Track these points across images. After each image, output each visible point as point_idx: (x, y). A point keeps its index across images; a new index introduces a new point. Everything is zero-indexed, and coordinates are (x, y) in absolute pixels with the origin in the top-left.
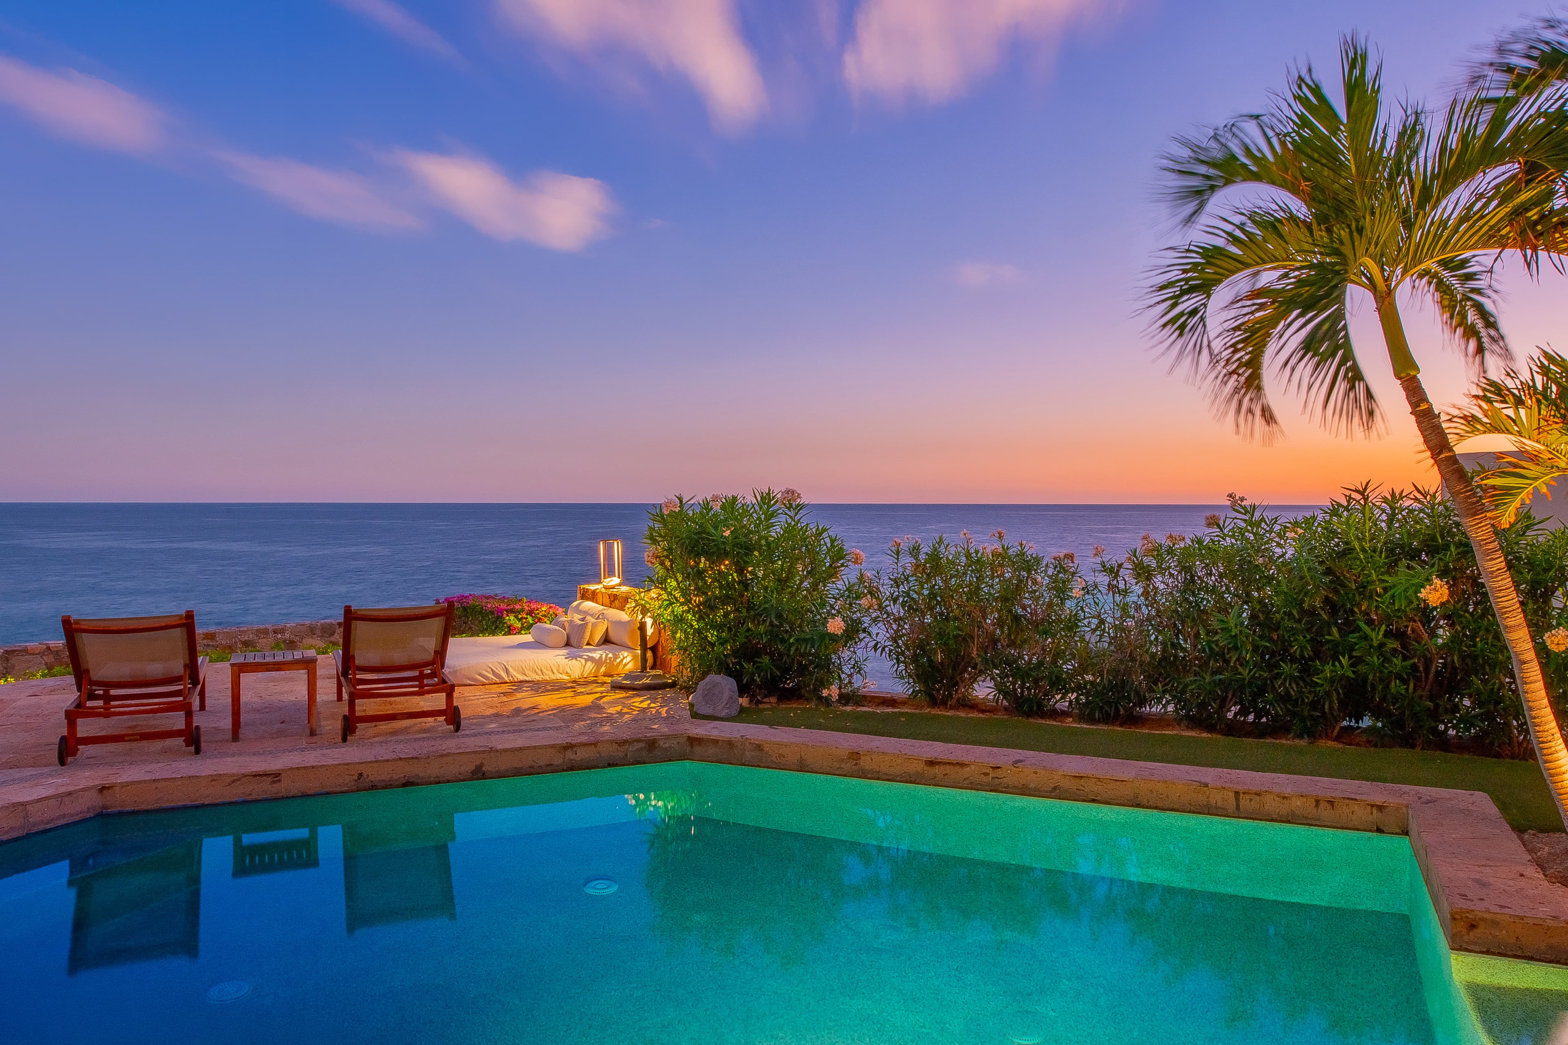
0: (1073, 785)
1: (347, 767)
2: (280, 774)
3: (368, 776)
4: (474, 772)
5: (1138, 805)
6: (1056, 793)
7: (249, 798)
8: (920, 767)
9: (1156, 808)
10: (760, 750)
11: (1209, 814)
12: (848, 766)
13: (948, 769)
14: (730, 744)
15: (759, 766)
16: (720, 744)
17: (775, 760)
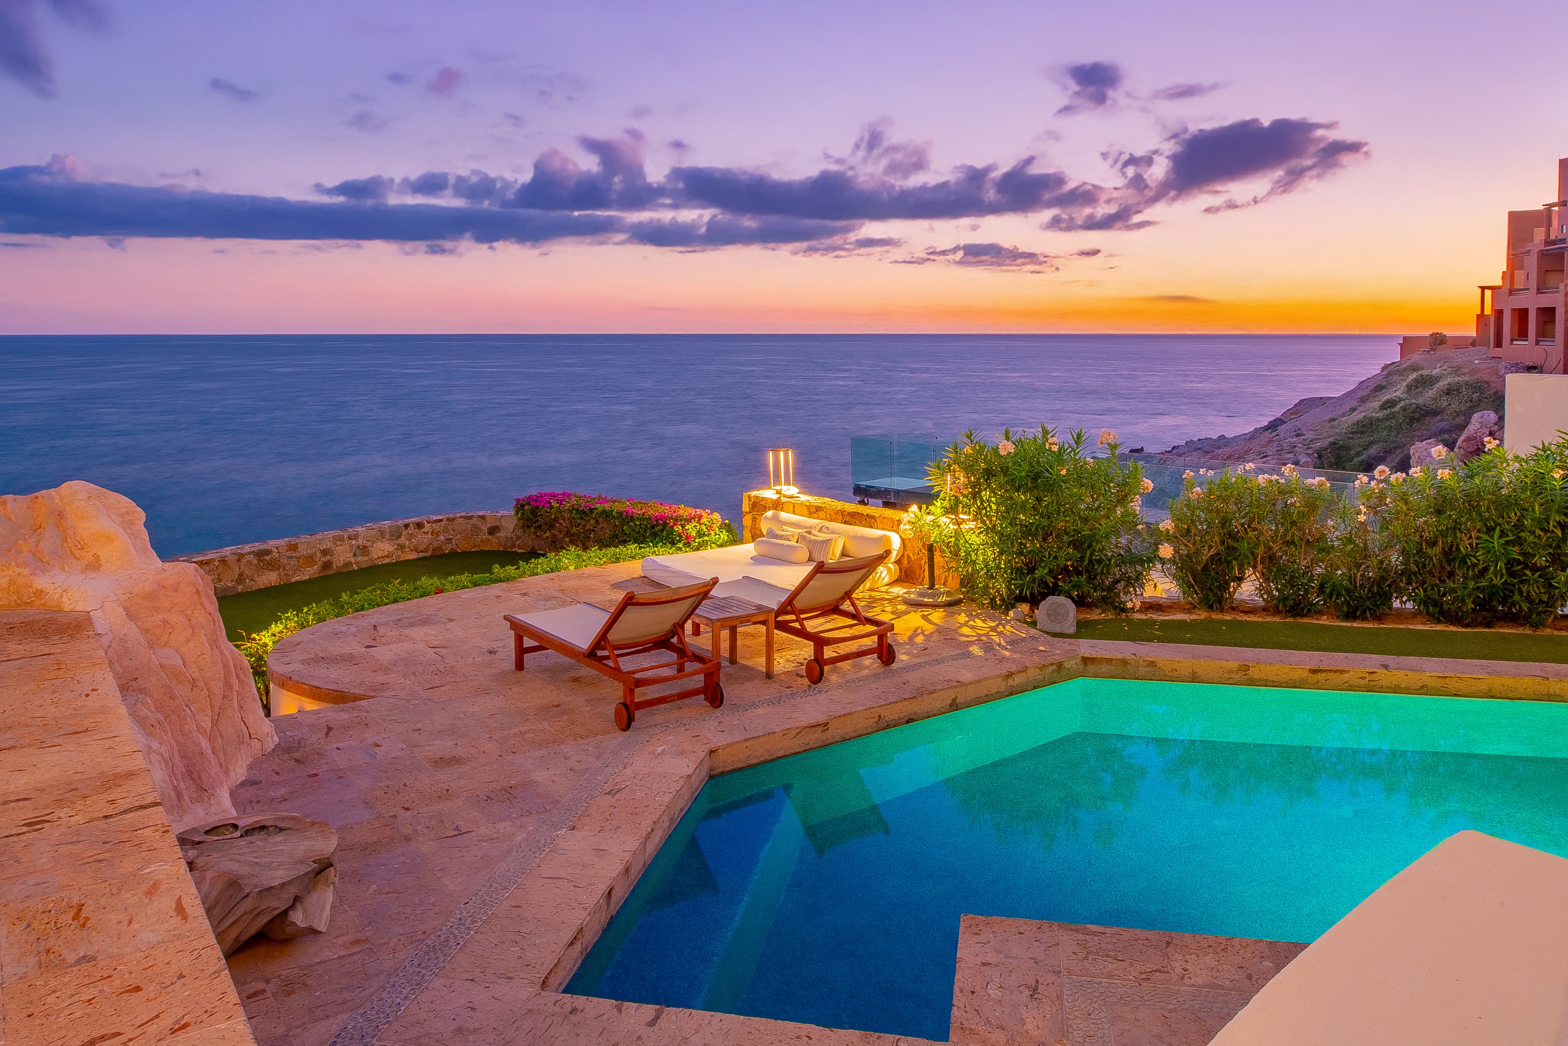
0: (1439, 683)
1: (871, 710)
2: (828, 723)
3: (884, 717)
4: (951, 705)
5: (1492, 697)
6: (1424, 690)
7: (807, 747)
8: (1305, 674)
9: (1507, 698)
10: (1154, 666)
11: (1549, 700)
12: (1237, 677)
13: (1329, 675)
14: (1124, 662)
15: (1152, 679)
16: (1114, 662)
17: (1168, 673)
